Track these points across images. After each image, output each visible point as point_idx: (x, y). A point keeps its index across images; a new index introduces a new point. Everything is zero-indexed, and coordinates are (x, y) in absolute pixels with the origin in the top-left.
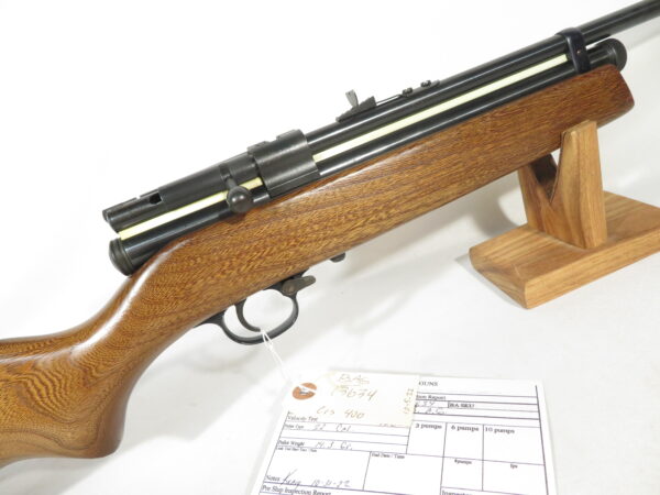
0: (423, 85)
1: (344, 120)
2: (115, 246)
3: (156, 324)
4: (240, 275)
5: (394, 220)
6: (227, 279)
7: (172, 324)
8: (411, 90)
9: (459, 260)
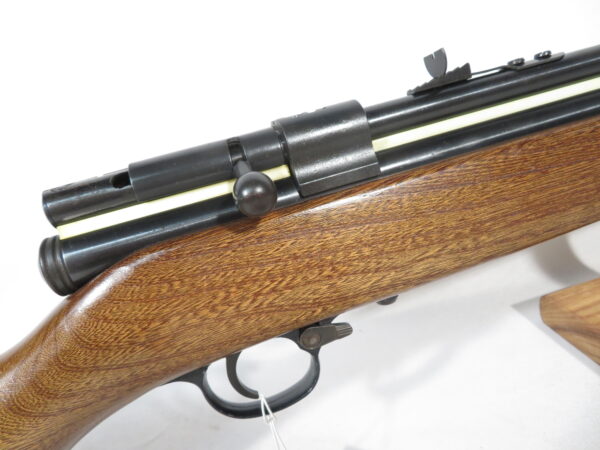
0: (537, 57)
1: (422, 94)
2: (49, 247)
3: (96, 381)
4: (239, 314)
5: (484, 252)
6: (219, 320)
7: (122, 383)
8: (521, 62)
9: (520, 307)
